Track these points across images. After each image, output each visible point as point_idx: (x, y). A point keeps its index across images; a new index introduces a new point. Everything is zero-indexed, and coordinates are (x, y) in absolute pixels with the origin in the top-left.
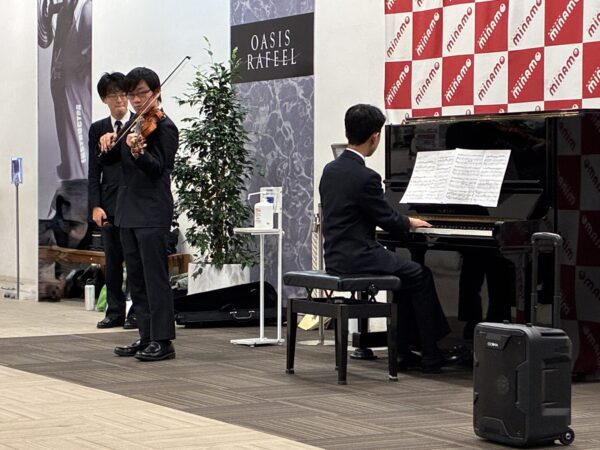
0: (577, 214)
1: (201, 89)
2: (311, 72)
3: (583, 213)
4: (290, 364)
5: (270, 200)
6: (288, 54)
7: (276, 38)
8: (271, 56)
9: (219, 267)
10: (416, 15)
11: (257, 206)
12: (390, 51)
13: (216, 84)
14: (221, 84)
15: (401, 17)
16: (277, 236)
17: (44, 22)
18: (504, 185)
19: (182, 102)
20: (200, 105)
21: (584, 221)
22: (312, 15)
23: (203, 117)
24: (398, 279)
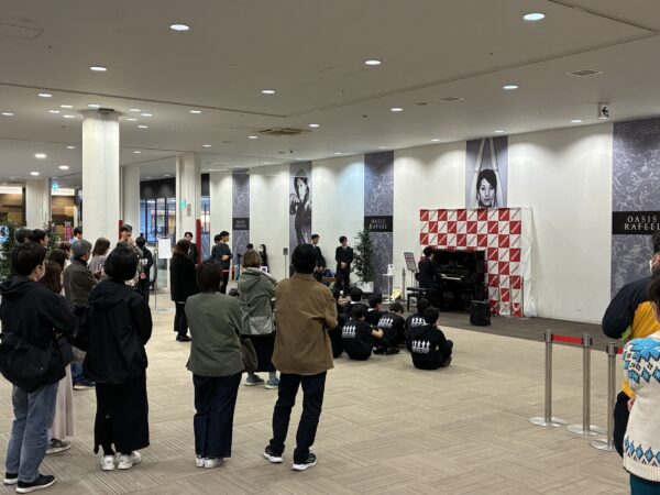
2: (392, 231)
6: (384, 225)
7: (380, 221)
8: (378, 226)
10: (430, 222)
12: (422, 230)
15: (425, 222)
17: (292, 207)
22: (392, 216)
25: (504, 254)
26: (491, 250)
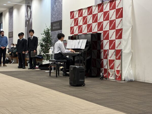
0: (97, 50)
1: (45, 32)
2: (62, 29)
3: (98, 50)
4: (50, 74)
5: (52, 49)
6: (59, 26)
7: (57, 24)
8: (56, 27)
9: (47, 60)
10: (75, 19)
11: (50, 50)
12: (71, 25)
13: (47, 31)
14: (48, 31)
15: (73, 19)
16: (53, 55)
17: (26, 23)
18: (86, 45)
19: (42, 34)
20: (45, 35)
21: (98, 51)
22: (62, 20)
23: (45, 36)
24: (66, 60)
25: (112, 35)
26: (105, 32)
